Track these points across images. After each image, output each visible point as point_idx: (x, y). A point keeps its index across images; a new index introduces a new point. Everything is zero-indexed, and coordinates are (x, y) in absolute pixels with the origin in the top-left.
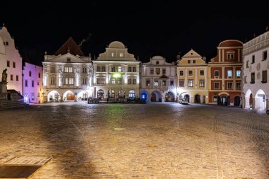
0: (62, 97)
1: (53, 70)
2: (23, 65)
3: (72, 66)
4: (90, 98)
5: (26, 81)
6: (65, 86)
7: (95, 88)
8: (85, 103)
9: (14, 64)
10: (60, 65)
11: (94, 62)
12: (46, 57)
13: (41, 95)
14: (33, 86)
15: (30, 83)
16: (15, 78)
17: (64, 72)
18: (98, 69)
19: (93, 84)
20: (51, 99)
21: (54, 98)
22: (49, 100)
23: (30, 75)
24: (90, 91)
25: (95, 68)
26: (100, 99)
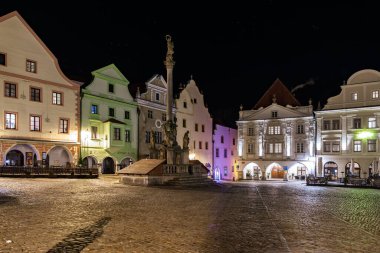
0: (264, 173)
1: (251, 132)
2: (214, 128)
3: (279, 124)
4: (311, 176)
5: (217, 150)
6: (269, 157)
7: (320, 160)
8: (301, 184)
9: (203, 127)
10: (261, 123)
11: (318, 113)
12: (241, 114)
13: (235, 169)
14: (226, 156)
15: (221, 153)
16: (204, 146)
17: (267, 134)
18: (326, 126)
19: (316, 152)
20: (248, 175)
21: (252, 174)
22: (245, 177)
23: (222, 142)
24: (310, 164)
25: (319, 124)
26: (329, 178)
